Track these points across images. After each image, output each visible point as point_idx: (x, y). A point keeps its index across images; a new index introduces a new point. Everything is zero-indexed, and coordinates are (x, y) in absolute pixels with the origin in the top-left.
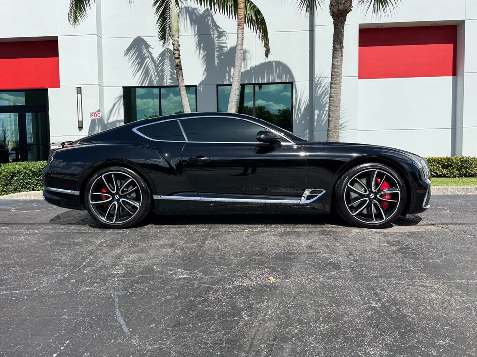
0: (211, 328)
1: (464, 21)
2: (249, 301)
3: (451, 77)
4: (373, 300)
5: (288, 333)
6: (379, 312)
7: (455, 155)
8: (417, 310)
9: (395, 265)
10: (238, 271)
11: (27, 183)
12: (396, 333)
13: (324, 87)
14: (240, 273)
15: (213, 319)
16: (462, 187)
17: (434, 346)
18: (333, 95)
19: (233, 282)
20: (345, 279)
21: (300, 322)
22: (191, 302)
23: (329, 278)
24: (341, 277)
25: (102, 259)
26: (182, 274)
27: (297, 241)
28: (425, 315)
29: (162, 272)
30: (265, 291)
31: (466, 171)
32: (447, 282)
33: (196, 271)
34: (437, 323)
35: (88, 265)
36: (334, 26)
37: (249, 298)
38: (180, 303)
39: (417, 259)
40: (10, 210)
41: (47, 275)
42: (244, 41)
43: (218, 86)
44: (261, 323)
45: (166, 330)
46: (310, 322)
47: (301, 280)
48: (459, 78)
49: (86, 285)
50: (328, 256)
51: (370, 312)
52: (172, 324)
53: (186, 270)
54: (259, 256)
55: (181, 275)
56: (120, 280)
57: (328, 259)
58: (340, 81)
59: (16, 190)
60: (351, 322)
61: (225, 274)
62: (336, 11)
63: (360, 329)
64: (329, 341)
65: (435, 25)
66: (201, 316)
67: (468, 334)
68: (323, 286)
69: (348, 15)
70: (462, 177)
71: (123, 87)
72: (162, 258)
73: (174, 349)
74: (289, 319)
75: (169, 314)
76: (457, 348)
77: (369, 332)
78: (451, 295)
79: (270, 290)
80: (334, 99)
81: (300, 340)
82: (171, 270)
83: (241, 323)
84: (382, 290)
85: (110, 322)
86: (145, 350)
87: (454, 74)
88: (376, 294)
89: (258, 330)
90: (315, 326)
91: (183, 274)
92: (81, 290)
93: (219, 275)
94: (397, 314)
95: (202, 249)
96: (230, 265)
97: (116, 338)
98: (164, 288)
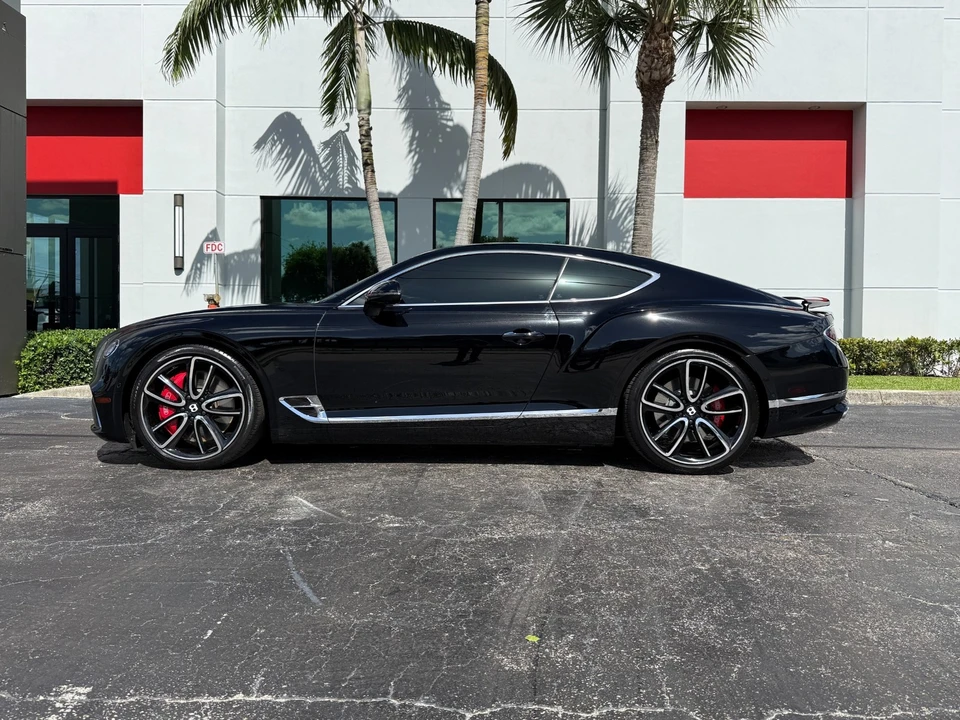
0: (450, 596)
1: (863, 105)
2: (505, 560)
3: (844, 200)
4: (699, 560)
5: (567, 603)
6: (707, 576)
7: (849, 336)
8: (763, 575)
9: (736, 511)
10: (483, 518)
11: (82, 369)
12: (731, 604)
13: (624, 202)
14: (486, 521)
15: (451, 584)
16: (856, 392)
17: (783, 618)
18: (638, 225)
19: (477, 534)
20: (656, 530)
21: (586, 588)
22: (413, 561)
23: (630, 528)
24: (648, 528)
25: (252, 499)
26: (391, 522)
27: (578, 474)
28: (776, 581)
29: (358, 519)
30: (529, 546)
31: (869, 365)
32: (813, 537)
33: (414, 518)
34: (792, 590)
35: (228, 507)
36: (644, 106)
37: (504, 556)
38: (394, 562)
39: (771, 503)
40: (57, 417)
41: (162, 521)
42: (486, 125)
43: (436, 201)
44: (526, 590)
45: (379, 598)
46: (601, 588)
47: (587, 532)
48: (856, 202)
49: (235, 537)
50: (628, 496)
51: (694, 576)
52: (387, 591)
53: (398, 516)
54: (516, 496)
55: (389, 523)
56: (289, 531)
57: (630, 501)
58: (652, 203)
59: (61, 382)
60: (663, 589)
61: (463, 521)
62: (646, 81)
63: (677, 598)
64: (630, 613)
65: (816, 109)
66: (432, 581)
67: (834, 605)
68: (621, 541)
69: (667, 88)
70: (862, 374)
71: (262, 197)
72: (354, 497)
73: (395, 623)
74: (568, 584)
75: (379, 578)
76: (817, 622)
77: (690, 601)
78: (816, 553)
79: (537, 545)
80: (642, 233)
81: (587, 611)
82: (373, 516)
83: (495, 589)
84: (712, 546)
85: (286, 588)
86: (349, 625)
87: (849, 194)
88: (704, 552)
89: (522, 599)
90: (609, 594)
91: (394, 523)
92: (228, 544)
93: (453, 523)
94: (733, 578)
95: (419, 484)
96: (469, 509)
97: (301, 610)
98: (364, 541)
